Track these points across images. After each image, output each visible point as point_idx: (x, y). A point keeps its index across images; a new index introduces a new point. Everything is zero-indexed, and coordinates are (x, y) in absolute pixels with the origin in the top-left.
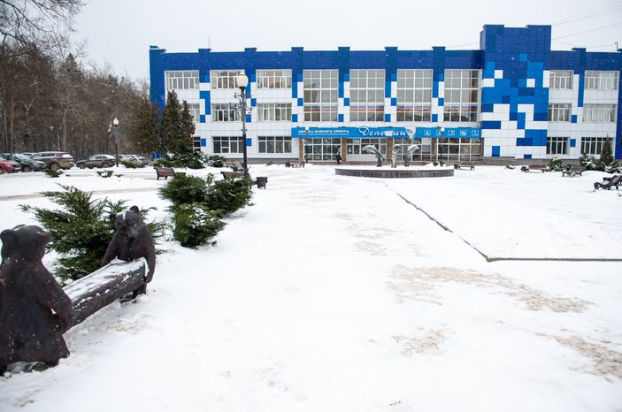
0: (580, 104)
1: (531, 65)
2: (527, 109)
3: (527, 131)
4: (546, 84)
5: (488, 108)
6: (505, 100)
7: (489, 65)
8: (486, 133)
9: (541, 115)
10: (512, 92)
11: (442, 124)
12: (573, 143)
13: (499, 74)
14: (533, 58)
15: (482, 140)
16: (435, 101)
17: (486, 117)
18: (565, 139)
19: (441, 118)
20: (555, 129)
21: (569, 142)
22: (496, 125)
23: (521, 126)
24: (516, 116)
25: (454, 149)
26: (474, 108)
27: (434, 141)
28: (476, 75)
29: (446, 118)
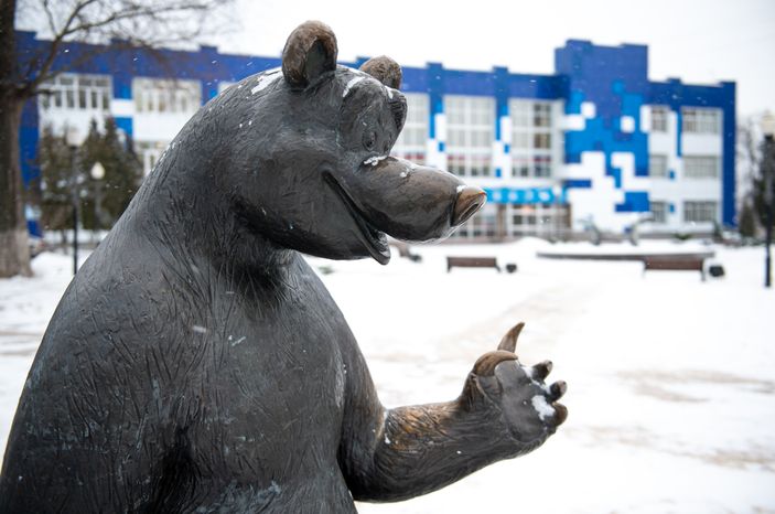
0: (679, 154)
1: (627, 99)
2: (624, 161)
3: (626, 193)
4: (646, 126)
5: (572, 157)
6: (597, 147)
7: (576, 91)
8: (575, 195)
9: (642, 170)
10: (605, 136)
11: (508, 181)
12: (672, 208)
13: (589, 110)
15: (567, 206)
16: (498, 147)
17: (574, 171)
19: (506, 173)
20: (654, 187)
21: (667, 208)
23: (618, 184)
24: (612, 171)
25: (532, 220)
26: (548, 159)
27: (502, 207)
28: (548, 109)
29: (514, 173)
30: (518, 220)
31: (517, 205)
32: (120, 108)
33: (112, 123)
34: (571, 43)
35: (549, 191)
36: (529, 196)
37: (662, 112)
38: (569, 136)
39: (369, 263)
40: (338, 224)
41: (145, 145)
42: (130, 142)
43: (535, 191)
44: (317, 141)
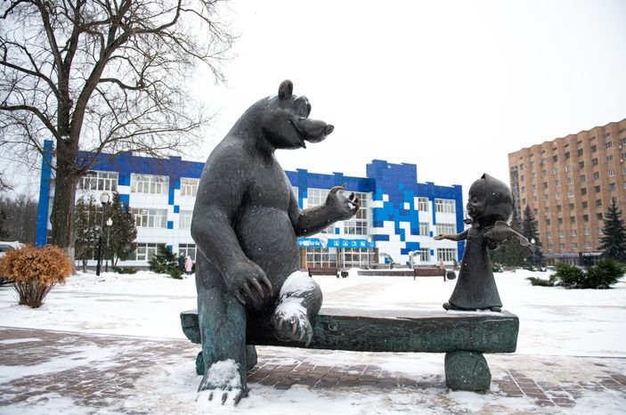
0: (434, 223)
1: (406, 193)
2: (405, 225)
3: (407, 243)
4: (416, 208)
5: (377, 224)
6: (391, 219)
7: (379, 190)
8: (379, 244)
9: (415, 232)
10: (395, 212)
11: (342, 235)
12: (432, 253)
13: (386, 198)
14: (407, 188)
15: (376, 250)
17: (379, 231)
18: (426, 249)
19: (342, 231)
20: (424, 241)
21: (429, 252)
22: (386, 238)
23: (403, 239)
24: (399, 231)
25: (356, 258)
26: (365, 224)
27: (339, 250)
28: (364, 197)
29: (346, 232)
30: (348, 258)
31: (347, 249)
32: (122, 190)
33: (118, 198)
34: (374, 161)
35: (366, 241)
36: (355, 244)
37: (424, 201)
38: (375, 210)
39: (302, 149)
40: (292, 136)
41: (136, 211)
42: (127, 208)
43: (358, 241)
44: (287, 111)
